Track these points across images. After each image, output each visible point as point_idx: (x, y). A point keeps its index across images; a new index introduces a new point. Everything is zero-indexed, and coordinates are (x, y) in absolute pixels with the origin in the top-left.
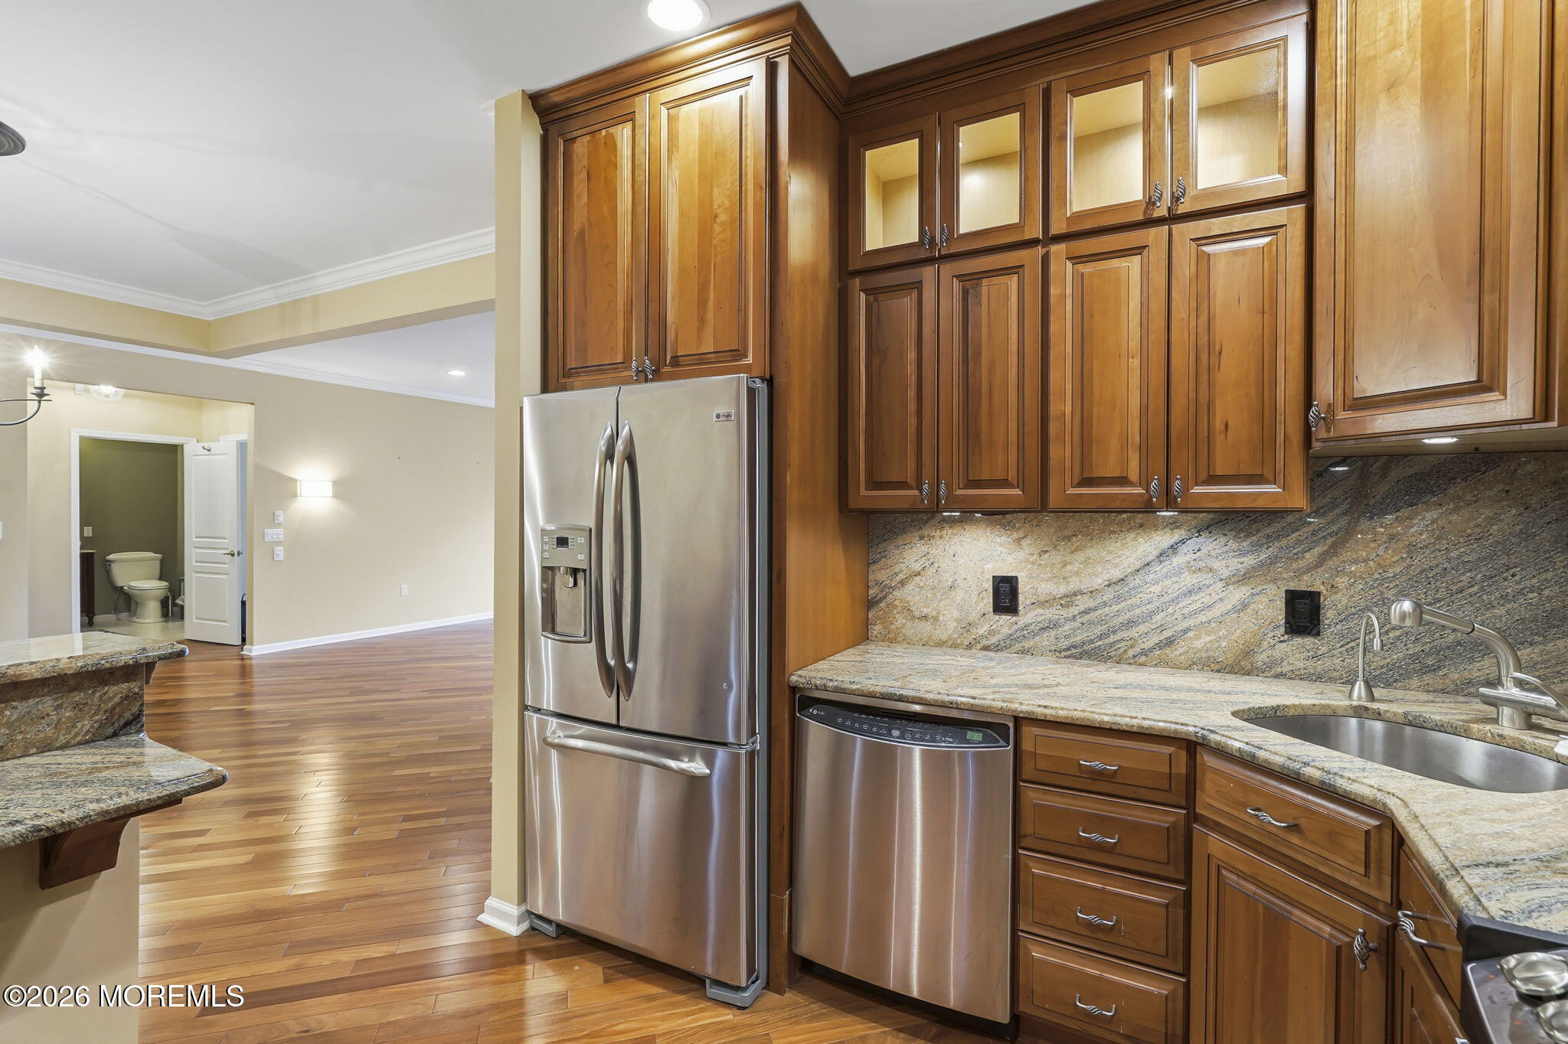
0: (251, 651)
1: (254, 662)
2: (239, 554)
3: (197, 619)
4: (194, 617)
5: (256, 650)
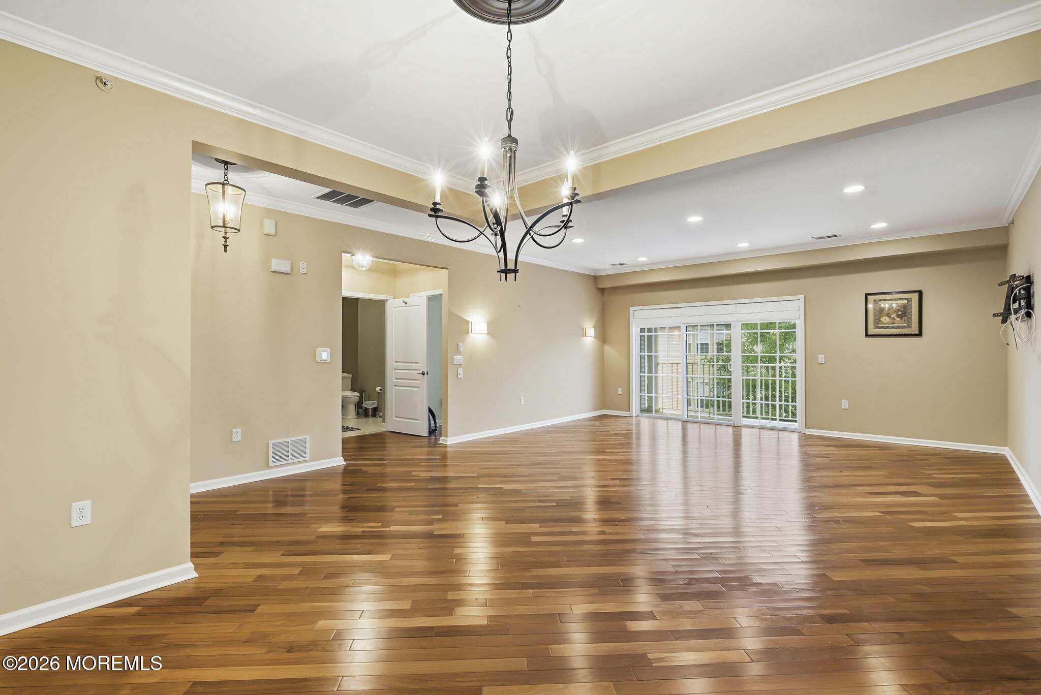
0: (446, 441)
1: (448, 449)
2: (427, 373)
3: (396, 417)
4: (394, 416)
5: (452, 439)
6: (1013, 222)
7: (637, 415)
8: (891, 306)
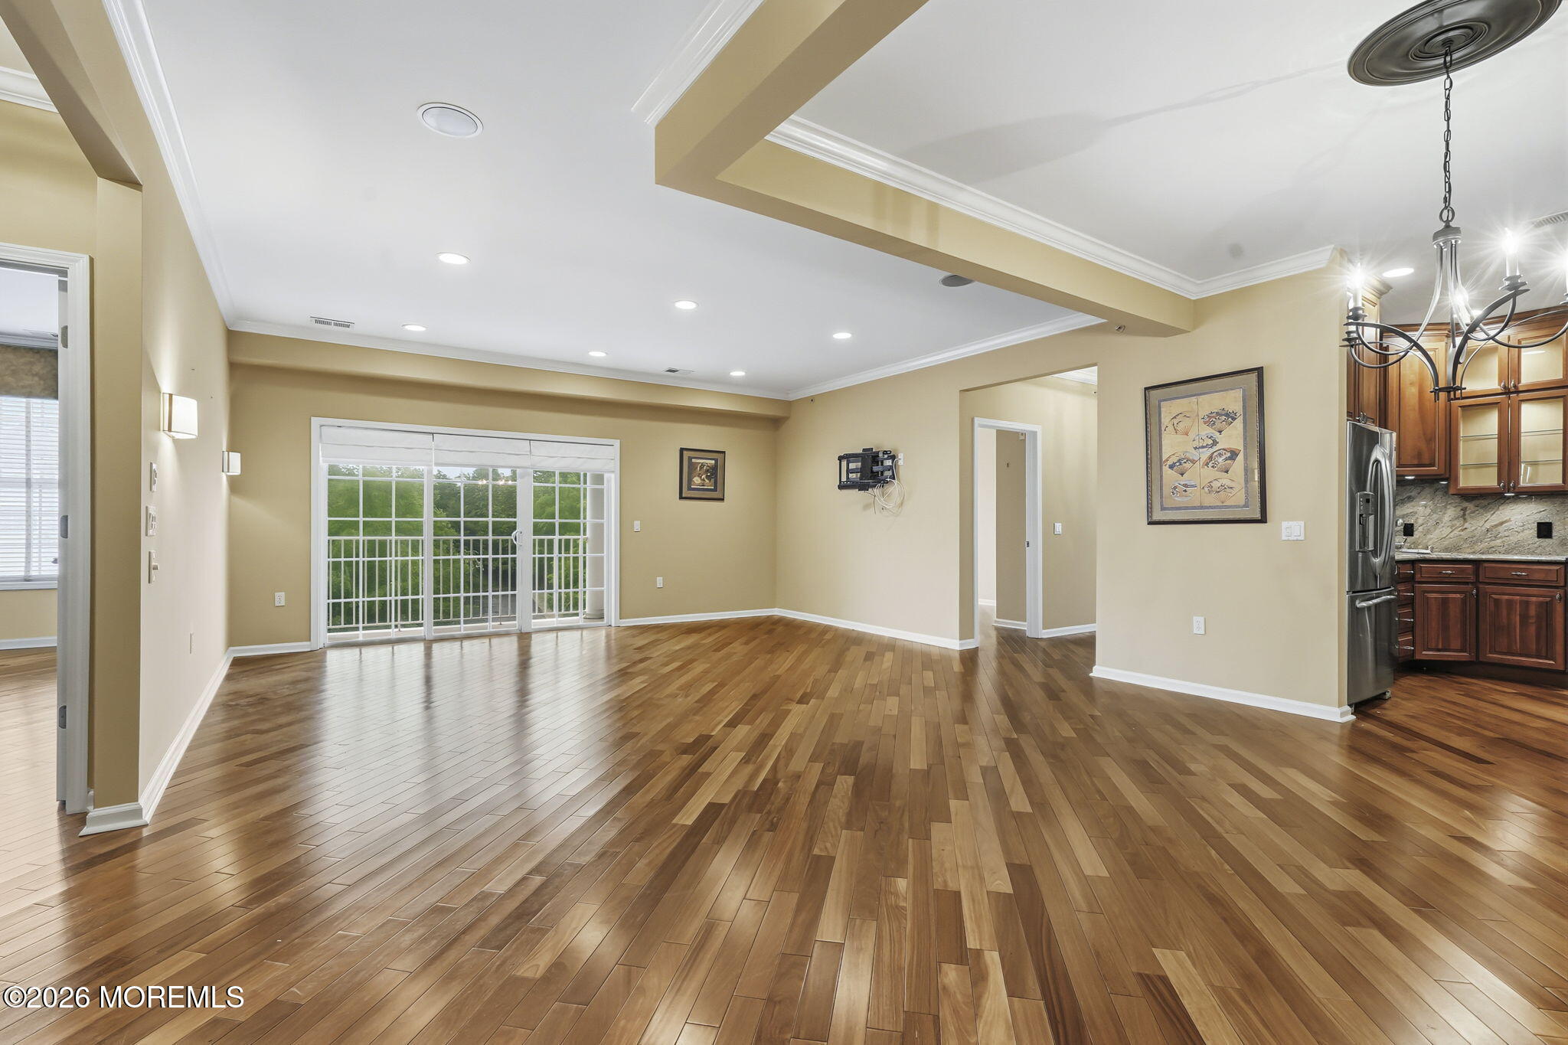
6: (812, 399)
7: (322, 646)
8: (703, 465)
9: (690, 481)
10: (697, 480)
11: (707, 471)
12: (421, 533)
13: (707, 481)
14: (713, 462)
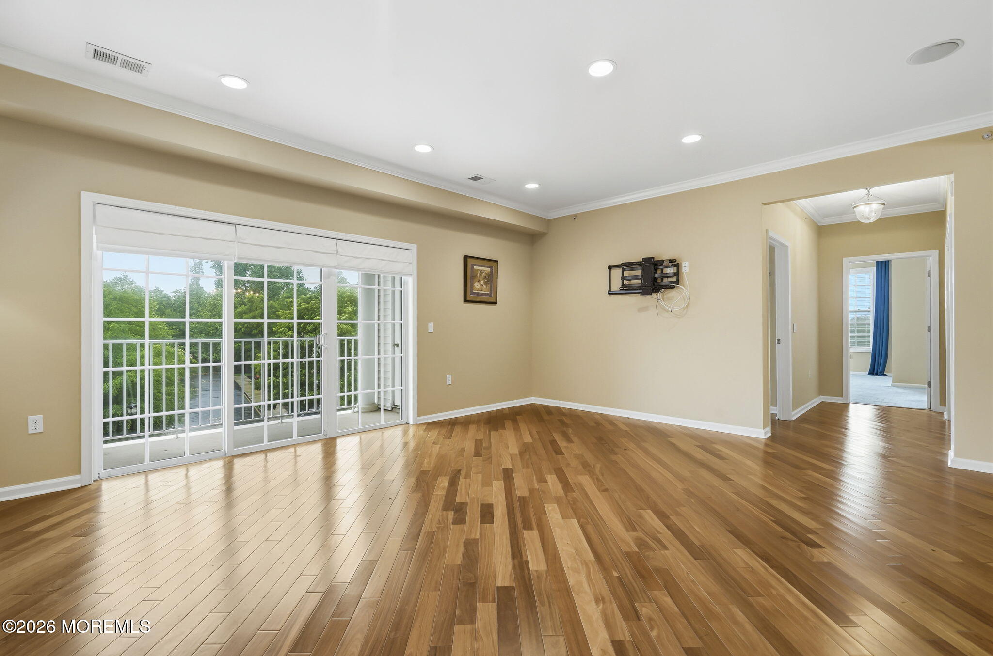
6: (575, 217)
7: (96, 477)
8: (481, 272)
9: (472, 286)
10: (477, 285)
11: (485, 277)
12: (220, 335)
13: (485, 286)
14: (489, 269)
